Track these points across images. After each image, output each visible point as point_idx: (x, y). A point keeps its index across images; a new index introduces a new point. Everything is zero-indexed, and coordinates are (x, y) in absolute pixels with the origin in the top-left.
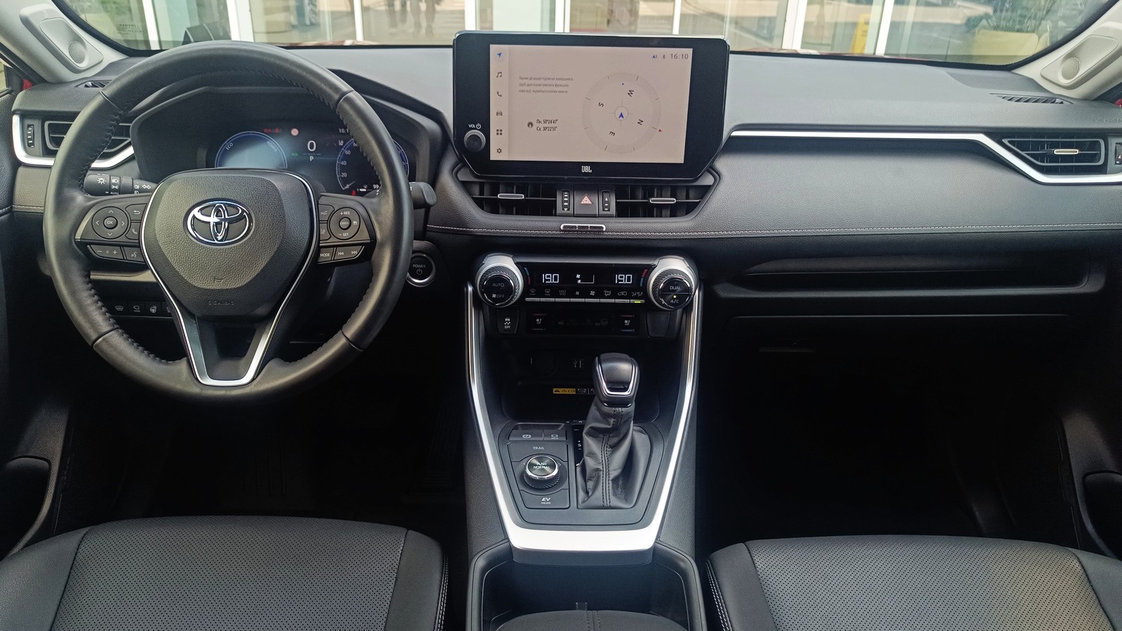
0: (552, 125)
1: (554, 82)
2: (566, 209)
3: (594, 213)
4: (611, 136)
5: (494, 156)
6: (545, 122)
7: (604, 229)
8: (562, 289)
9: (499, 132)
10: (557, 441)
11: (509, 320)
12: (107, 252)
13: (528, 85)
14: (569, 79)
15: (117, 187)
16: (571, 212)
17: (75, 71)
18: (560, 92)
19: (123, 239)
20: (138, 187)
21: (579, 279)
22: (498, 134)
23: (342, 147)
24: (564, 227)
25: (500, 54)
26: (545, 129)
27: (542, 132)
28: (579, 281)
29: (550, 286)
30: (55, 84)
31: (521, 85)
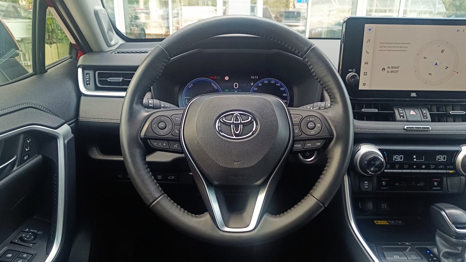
0: (396, 70)
1: (399, 45)
2: (402, 118)
3: (419, 120)
4: (430, 76)
5: (361, 87)
6: (392, 68)
7: (430, 129)
8: (406, 164)
9: (365, 74)
10: (415, 259)
11: (367, 183)
12: (160, 144)
13: (385, 47)
14: (408, 44)
15: (152, 105)
16: (405, 119)
17: (109, 46)
18: (402, 51)
19: (170, 136)
20: (163, 106)
21: (415, 158)
22: (364, 75)
23: (253, 86)
24: (407, 128)
25: (370, 30)
26: (392, 72)
27: (390, 74)
28: (415, 160)
29: (399, 163)
30: (98, 52)
31: (381, 47)
